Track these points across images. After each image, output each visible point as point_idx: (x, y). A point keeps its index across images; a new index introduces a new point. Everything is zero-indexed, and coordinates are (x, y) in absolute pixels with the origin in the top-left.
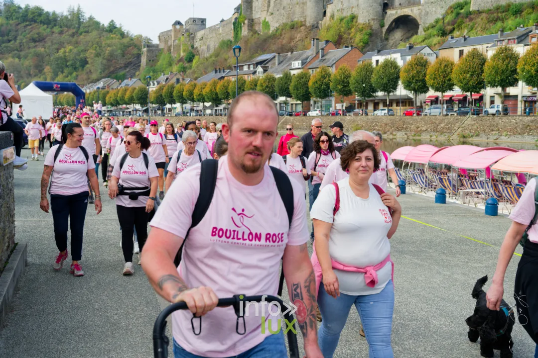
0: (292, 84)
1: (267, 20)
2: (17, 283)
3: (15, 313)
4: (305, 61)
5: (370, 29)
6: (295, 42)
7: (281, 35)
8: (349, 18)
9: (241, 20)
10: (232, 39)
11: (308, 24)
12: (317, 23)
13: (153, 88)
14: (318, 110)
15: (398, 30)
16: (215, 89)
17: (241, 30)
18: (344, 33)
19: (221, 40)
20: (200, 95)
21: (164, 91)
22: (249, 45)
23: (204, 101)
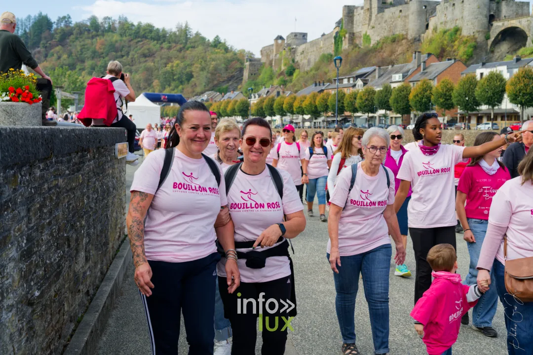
0: (392, 97)
1: (368, 34)
2: (126, 271)
3: (125, 297)
4: (406, 74)
5: (476, 42)
6: (396, 56)
7: (382, 48)
8: (452, 30)
9: (341, 34)
10: (333, 53)
11: (410, 37)
12: (420, 36)
13: (254, 101)
15: (504, 42)
16: (315, 102)
17: (342, 44)
18: (447, 46)
19: (321, 54)
20: (299, 107)
21: (264, 104)
22: (349, 58)
23: (303, 113)
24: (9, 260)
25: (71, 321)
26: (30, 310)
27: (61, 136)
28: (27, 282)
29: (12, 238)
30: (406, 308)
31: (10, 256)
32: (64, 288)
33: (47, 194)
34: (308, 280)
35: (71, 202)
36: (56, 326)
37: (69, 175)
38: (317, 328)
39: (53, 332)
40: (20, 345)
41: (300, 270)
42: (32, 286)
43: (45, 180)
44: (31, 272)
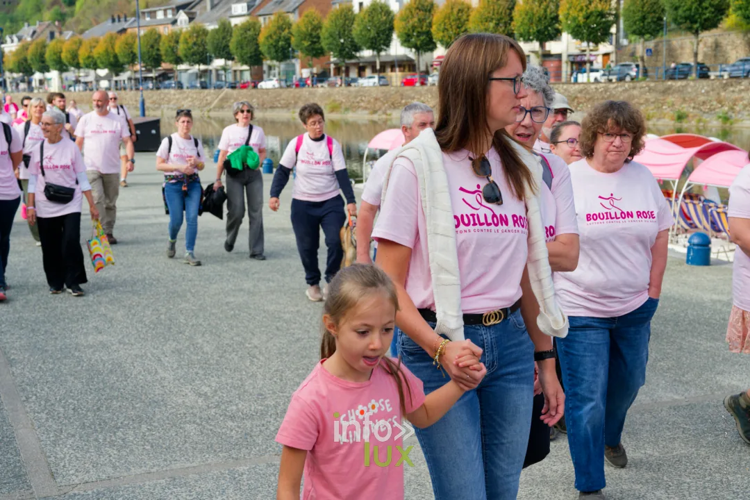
0: (234, 40)
4: (252, 4)
13: (11, 47)
14: (275, 79)
16: (113, 48)
20: (89, 57)
21: (29, 52)
23: (95, 67)
30: (209, 356)
34: (71, 331)
38: (73, 399)
41: (61, 317)
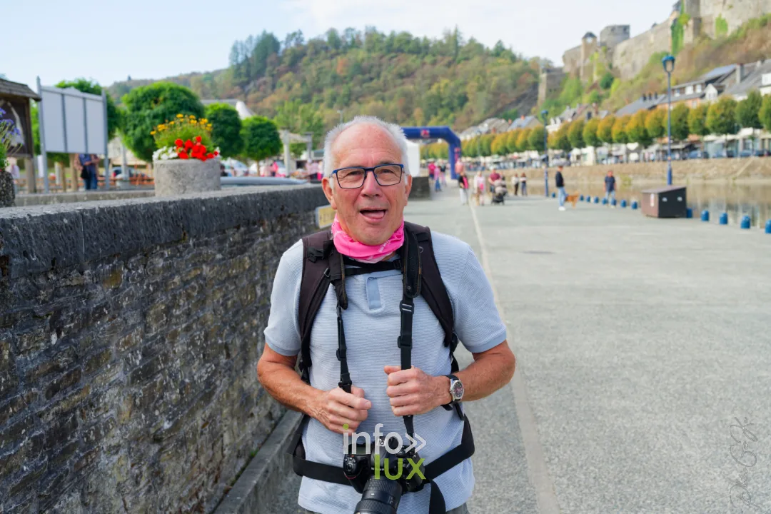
0: (763, 109)
1: (723, 17)
6: (768, 46)
7: (745, 37)
9: (682, 21)
10: (670, 49)
16: (643, 123)
17: (682, 36)
19: (652, 53)
20: (621, 133)
21: (570, 131)
22: (695, 56)
23: (626, 141)
24: (110, 385)
25: (239, 457)
26: (155, 448)
27: (204, 209)
28: (146, 411)
29: (114, 356)
31: (112, 379)
32: (221, 413)
33: (181, 290)
35: (230, 296)
36: (207, 467)
37: (223, 259)
39: (201, 475)
40: (137, 497)
42: (157, 416)
43: (174, 271)
44: (154, 397)
